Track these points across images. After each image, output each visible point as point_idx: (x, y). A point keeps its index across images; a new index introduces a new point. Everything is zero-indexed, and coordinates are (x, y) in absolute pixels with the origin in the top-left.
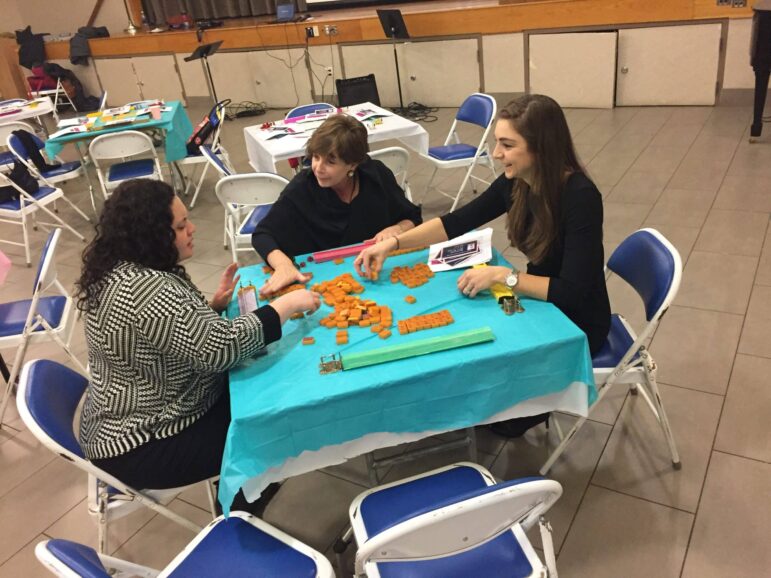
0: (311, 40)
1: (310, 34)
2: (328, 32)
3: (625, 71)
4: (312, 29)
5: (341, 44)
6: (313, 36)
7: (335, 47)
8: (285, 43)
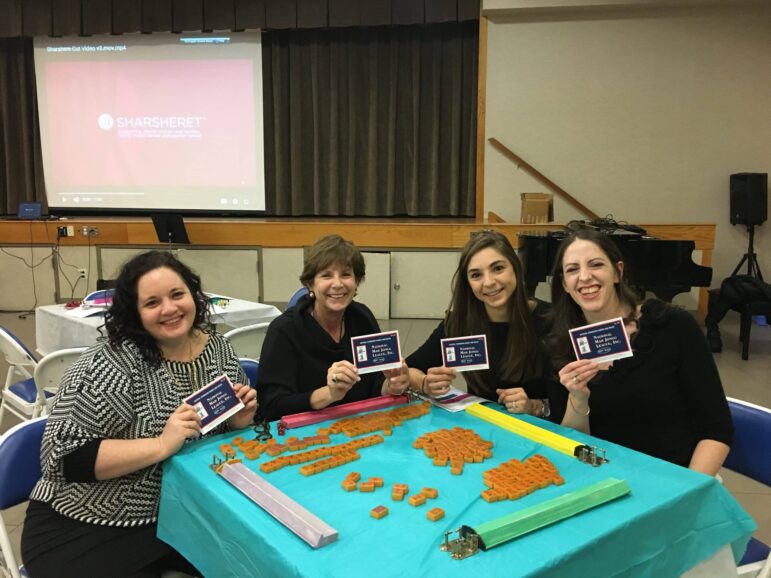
0: (62, 240)
1: (62, 233)
2: (85, 233)
3: (397, 288)
4: (66, 228)
5: (99, 246)
6: (66, 236)
7: (94, 249)
8: (30, 241)
